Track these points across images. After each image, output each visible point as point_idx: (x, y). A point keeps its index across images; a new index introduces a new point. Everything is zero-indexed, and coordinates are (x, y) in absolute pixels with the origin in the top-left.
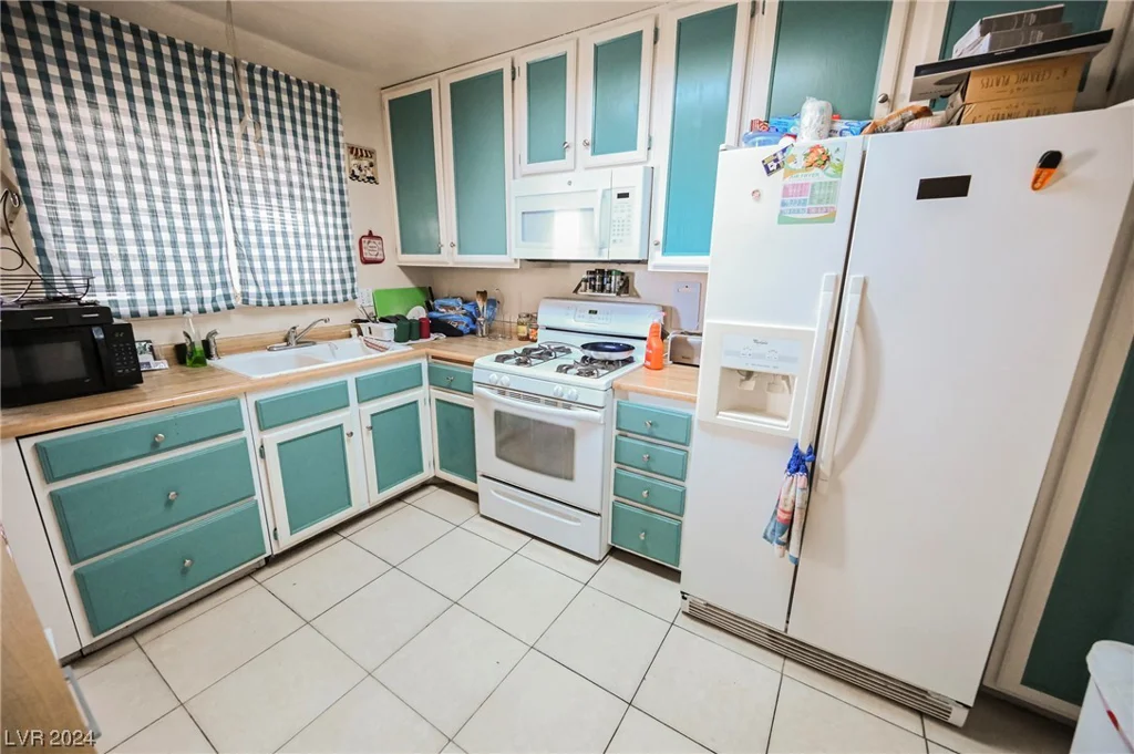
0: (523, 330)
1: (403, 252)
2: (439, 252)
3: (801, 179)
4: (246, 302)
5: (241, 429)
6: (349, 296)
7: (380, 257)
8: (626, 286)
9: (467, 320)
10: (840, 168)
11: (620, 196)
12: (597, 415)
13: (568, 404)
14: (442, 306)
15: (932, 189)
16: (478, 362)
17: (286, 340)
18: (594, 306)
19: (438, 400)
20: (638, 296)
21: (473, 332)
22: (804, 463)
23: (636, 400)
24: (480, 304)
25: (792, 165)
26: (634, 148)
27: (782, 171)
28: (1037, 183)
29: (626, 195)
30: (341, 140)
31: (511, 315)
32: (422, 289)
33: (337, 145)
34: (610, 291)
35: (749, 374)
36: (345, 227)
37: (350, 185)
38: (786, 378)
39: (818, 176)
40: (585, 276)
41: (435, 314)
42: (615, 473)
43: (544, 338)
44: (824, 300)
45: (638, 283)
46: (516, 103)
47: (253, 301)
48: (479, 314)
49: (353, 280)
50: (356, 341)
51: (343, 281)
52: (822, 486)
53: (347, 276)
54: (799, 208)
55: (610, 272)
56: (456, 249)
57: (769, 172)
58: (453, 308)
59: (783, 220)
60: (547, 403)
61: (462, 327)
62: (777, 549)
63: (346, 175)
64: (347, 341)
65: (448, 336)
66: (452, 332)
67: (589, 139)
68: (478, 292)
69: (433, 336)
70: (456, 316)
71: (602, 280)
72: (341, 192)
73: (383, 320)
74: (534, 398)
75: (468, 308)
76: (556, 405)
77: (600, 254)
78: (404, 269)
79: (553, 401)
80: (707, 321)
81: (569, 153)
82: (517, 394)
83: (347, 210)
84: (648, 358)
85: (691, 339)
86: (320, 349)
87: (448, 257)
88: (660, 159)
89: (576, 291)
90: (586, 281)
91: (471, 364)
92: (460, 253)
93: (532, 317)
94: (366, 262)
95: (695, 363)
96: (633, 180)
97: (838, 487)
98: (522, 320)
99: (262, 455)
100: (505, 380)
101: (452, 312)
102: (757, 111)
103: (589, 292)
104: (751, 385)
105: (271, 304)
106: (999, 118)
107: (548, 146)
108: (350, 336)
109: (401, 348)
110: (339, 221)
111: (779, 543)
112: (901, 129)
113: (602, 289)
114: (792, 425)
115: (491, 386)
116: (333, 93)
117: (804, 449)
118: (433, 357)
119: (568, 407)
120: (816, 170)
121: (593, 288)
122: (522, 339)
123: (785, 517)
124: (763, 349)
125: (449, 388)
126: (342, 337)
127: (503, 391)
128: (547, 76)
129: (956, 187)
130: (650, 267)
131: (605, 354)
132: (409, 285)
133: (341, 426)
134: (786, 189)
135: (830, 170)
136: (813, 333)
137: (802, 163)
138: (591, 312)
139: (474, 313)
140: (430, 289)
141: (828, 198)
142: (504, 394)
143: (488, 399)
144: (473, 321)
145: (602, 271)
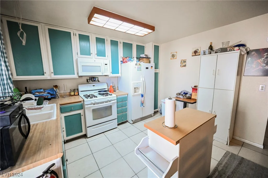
1: (18, 75)
2: (44, 75)
3: (138, 66)
11: (105, 64)
12: (115, 101)
13: (110, 101)
15: (146, 68)
18: (94, 84)
19: (65, 116)
20: (100, 82)
21: (54, 98)
26: (105, 57)
28: (151, 68)
29: (107, 64)
32: (18, 88)
34: (96, 81)
35: (135, 88)
40: (89, 79)
55: (96, 78)
57: (136, 65)
58: (41, 92)
59: (137, 70)
60: (105, 103)
61: (49, 97)
66: (48, 99)
67: (96, 54)
68: (54, 86)
74: (103, 103)
77: (103, 74)
78: (14, 81)
79: (106, 102)
82: (98, 103)
89: (88, 82)
92: (54, 75)
93: (75, 90)
96: (107, 62)
101: (43, 94)
103: (91, 82)
106: (146, 63)
113: (94, 81)
115: (91, 104)
117: (142, 94)
118: (60, 105)
119: (110, 102)
121: (92, 81)
123: (143, 102)
128: (84, 37)
129: (148, 68)
130: (110, 76)
131: (103, 93)
135: (140, 66)
137: (138, 65)
138: (93, 86)
139: (51, 93)
140: (26, 88)
141: (141, 68)
142: (95, 104)
143: (90, 107)
144: (51, 95)
145: (94, 78)
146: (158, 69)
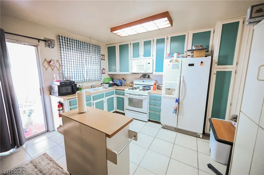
0: (131, 85)
1: (109, 72)
2: (116, 72)
4: (87, 80)
5: (91, 100)
6: (101, 79)
7: (105, 73)
8: (149, 77)
9: (120, 83)
10: (179, 62)
11: (148, 63)
12: (147, 97)
13: (142, 95)
14: (115, 81)
15: (190, 65)
16: (125, 90)
17: (91, 87)
18: (143, 80)
19: (117, 97)
20: (151, 79)
21: (121, 85)
22: (178, 101)
23: (152, 94)
24: (123, 80)
25: (173, 62)
26: (150, 56)
27: (172, 62)
28: (201, 65)
29: (149, 63)
30: (101, 54)
31: (128, 82)
32: (111, 78)
33: (100, 54)
35: (169, 89)
36: (101, 68)
37: (102, 61)
38: (174, 89)
39: (176, 63)
40: (142, 75)
41: (114, 82)
42: (149, 107)
43: (135, 86)
44: (179, 78)
45: (151, 77)
46: (131, 49)
47: (88, 80)
48: (122, 82)
49: (101, 77)
50: (101, 87)
51: (100, 77)
52: (180, 104)
53: (101, 76)
54: (175, 67)
55: (146, 75)
56: (119, 71)
57: (170, 62)
58: (117, 81)
59: (172, 68)
61: (119, 84)
62: (175, 114)
63: (101, 59)
64: (100, 87)
65: (117, 86)
66: (118, 85)
67: (143, 55)
68: (122, 78)
69: (115, 86)
70: (118, 83)
71: (145, 76)
72: (100, 62)
73: (106, 83)
74: (136, 95)
75: (120, 81)
76: (139, 96)
77: (145, 72)
78: (108, 74)
79: (139, 95)
80: (163, 82)
81: (140, 57)
82: (133, 94)
83: (101, 65)
84: (153, 88)
85: (160, 85)
86: (96, 88)
87: (118, 72)
88: (155, 58)
89: (140, 78)
90: (142, 76)
91: (124, 90)
92: (120, 72)
93: (132, 83)
94: (103, 73)
95: (161, 89)
96: (150, 61)
97: (182, 104)
98: (131, 83)
99: (93, 105)
100: (131, 92)
101: (117, 82)
102: (168, 52)
103: (143, 78)
104: (170, 91)
105: (90, 81)
107: (136, 55)
108: (100, 86)
109: (110, 88)
110: (100, 67)
111: (175, 113)
112: (186, 57)
113: (145, 77)
114: (176, 96)
115: (128, 94)
116: (100, 47)
117: (177, 99)
118: (116, 89)
119: (142, 96)
120: (176, 62)
121: (143, 77)
122: (130, 86)
123: (176, 109)
124: (171, 85)
125: (119, 95)
126: (99, 86)
127: (130, 94)
128: (136, 45)
129: (192, 65)
130: (153, 74)
131: (146, 88)
132: (109, 77)
133: (103, 101)
134: (173, 64)
135: (178, 62)
136: (177, 83)
137: (174, 61)
138: (143, 81)
139: (121, 82)
140: (113, 78)
141: (178, 66)
142: (130, 95)
143: (127, 96)
144: (121, 83)
145: (145, 75)
146: (232, 64)
